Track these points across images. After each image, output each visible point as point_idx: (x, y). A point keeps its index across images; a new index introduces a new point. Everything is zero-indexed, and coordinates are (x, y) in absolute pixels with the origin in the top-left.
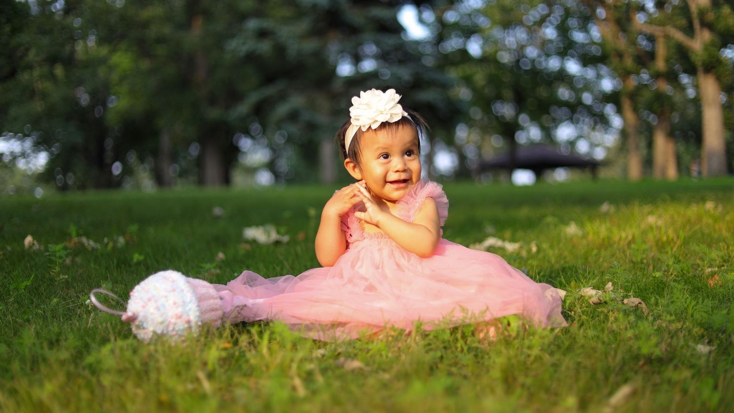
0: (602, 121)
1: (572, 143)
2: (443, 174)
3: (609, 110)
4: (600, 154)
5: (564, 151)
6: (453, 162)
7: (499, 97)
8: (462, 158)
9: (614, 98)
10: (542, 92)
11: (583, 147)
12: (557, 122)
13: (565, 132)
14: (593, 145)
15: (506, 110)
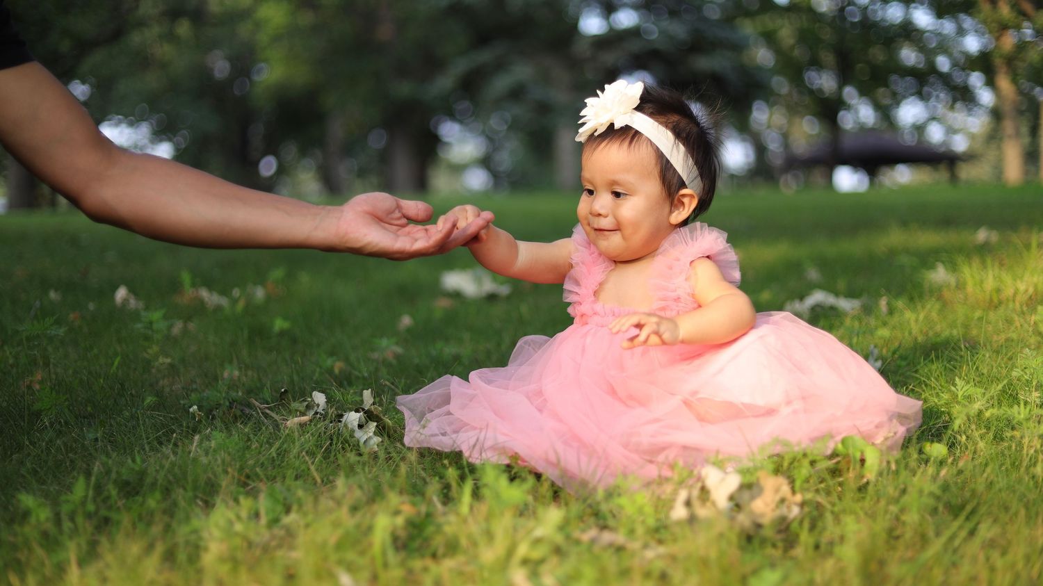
0: (964, 96)
1: (920, 129)
2: (734, 173)
3: (976, 79)
4: (960, 144)
5: (909, 140)
6: (747, 155)
7: (816, 63)
8: (760, 149)
9: (984, 63)
10: (877, 54)
11: (936, 134)
12: (897, 100)
13: (910, 112)
14: (951, 131)
15: (825, 82)
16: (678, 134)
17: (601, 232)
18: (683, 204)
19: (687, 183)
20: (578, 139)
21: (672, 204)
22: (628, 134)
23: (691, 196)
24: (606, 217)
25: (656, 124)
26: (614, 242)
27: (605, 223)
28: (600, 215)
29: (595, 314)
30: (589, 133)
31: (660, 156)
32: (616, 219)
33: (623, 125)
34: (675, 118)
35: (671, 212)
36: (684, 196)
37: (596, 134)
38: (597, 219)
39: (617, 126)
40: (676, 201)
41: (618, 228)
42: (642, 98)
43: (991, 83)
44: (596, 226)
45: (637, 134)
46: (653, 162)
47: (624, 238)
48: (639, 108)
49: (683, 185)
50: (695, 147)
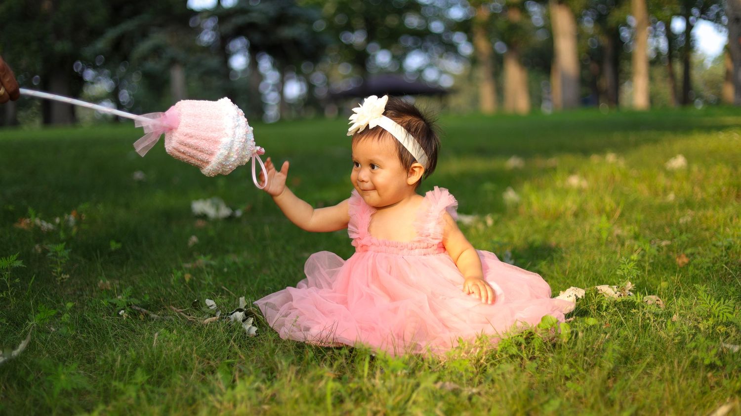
0: (451, 49)
1: (420, 71)
2: (291, 102)
3: (459, 38)
4: (447, 82)
5: (409, 79)
6: (301, 90)
7: (350, 28)
8: (311, 87)
9: (465, 26)
10: (391, 21)
11: (431, 75)
12: (405, 52)
13: (414, 61)
14: (442, 72)
15: (357, 38)
16: (409, 129)
17: (365, 191)
18: (414, 171)
19: (417, 159)
20: (348, 135)
21: (408, 171)
22: (378, 131)
23: (420, 167)
24: (367, 182)
25: (395, 123)
26: (373, 197)
27: (367, 185)
28: (363, 181)
29: (372, 244)
30: (354, 131)
31: (399, 145)
32: (373, 183)
33: (375, 126)
34: (408, 118)
35: (408, 177)
36: (415, 167)
37: (359, 132)
38: (362, 183)
39: (371, 127)
40: (410, 171)
41: (375, 188)
42: (387, 108)
43: (470, 40)
44: (362, 188)
45: (383, 131)
46: (394, 148)
47: (379, 195)
48: (385, 114)
49: (414, 160)
50: (420, 137)
